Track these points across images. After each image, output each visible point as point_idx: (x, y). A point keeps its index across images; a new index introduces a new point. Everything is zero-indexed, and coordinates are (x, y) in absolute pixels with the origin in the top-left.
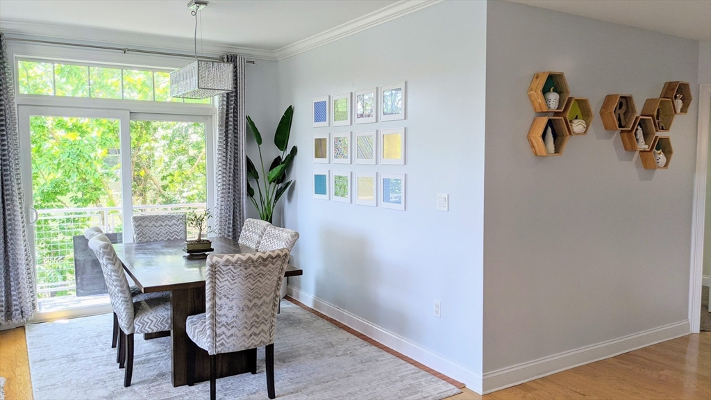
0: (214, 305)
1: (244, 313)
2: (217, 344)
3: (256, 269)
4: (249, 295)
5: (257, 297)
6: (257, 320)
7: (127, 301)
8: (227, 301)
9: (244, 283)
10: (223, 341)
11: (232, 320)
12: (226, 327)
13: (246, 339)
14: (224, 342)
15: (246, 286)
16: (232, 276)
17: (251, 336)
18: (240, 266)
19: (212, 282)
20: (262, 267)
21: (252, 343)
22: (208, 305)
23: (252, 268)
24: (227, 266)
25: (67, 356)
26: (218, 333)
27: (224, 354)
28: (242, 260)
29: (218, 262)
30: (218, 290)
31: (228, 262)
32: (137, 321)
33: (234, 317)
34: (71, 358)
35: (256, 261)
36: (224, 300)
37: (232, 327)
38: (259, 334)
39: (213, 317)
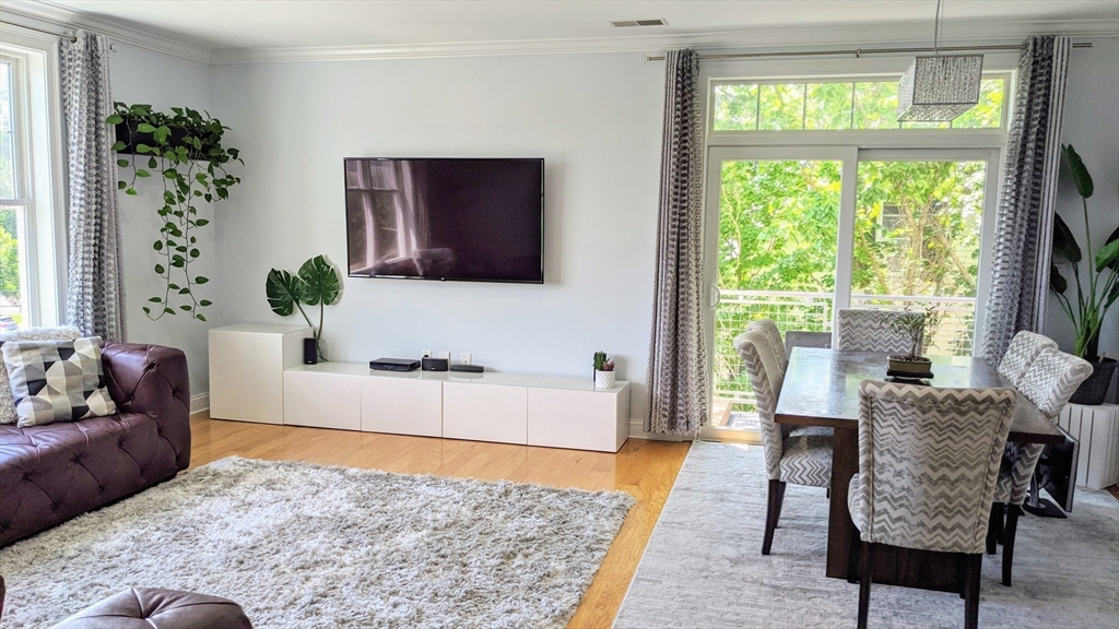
0: (870, 464)
1: (923, 486)
2: (875, 527)
3: (944, 416)
4: (932, 459)
5: (948, 466)
6: (947, 504)
7: (771, 431)
8: (893, 461)
9: (920, 437)
10: (883, 523)
11: (901, 494)
12: (890, 502)
13: (925, 532)
14: (886, 526)
15: (925, 441)
16: (900, 420)
17: (935, 528)
18: (913, 405)
19: (868, 424)
20: (954, 414)
21: (938, 542)
22: (862, 460)
23: (934, 412)
24: (891, 402)
25: (717, 492)
26: (877, 509)
27: (886, 545)
28: (914, 396)
29: (875, 394)
30: (878, 439)
31: (890, 396)
32: (784, 463)
33: (904, 490)
34: (721, 496)
35: (942, 403)
36: (887, 458)
37: (901, 506)
38: (952, 529)
39: (870, 481)
